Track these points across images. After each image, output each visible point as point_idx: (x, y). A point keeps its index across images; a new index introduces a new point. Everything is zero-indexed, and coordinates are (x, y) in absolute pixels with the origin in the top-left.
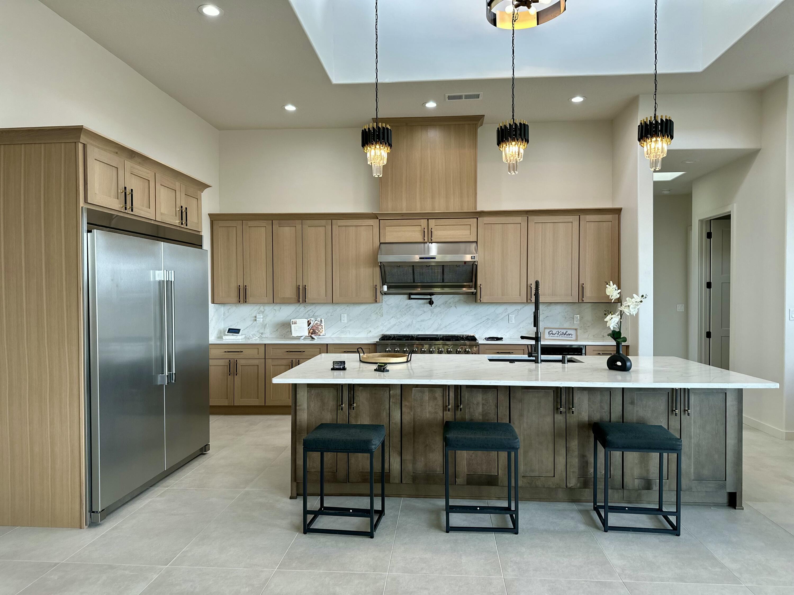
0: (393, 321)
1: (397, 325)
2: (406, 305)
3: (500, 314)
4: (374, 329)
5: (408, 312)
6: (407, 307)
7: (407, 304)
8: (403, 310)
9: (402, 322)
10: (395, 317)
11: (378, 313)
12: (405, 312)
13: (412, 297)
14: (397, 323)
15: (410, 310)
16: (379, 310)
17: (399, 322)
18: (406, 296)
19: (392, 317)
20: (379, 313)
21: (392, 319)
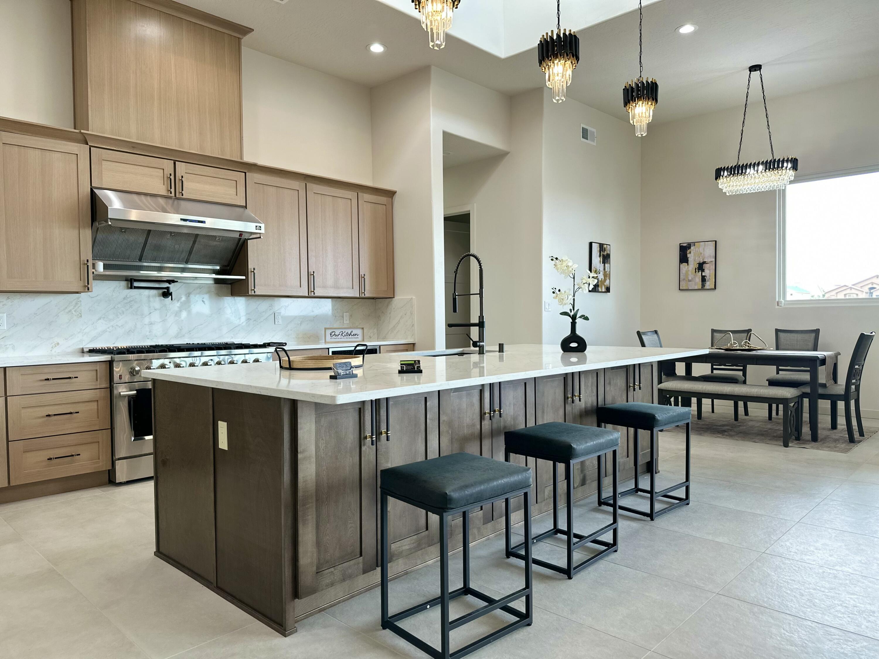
0: (101, 325)
1: (110, 332)
2: (124, 299)
3: (264, 312)
4: (66, 339)
5: (127, 310)
6: (125, 301)
7: (126, 296)
8: (119, 306)
9: (117, 325)
10: (104, 318)
11: (73, 311)
12: (123, 309)
13: (136, 284)
14: (109, 328)
15: (131, 307)
16: (75, 306)
17: (113, 326)
18: (123, 283)
19: (100, 319)
20: (75, 311)
21: (100, 321)
